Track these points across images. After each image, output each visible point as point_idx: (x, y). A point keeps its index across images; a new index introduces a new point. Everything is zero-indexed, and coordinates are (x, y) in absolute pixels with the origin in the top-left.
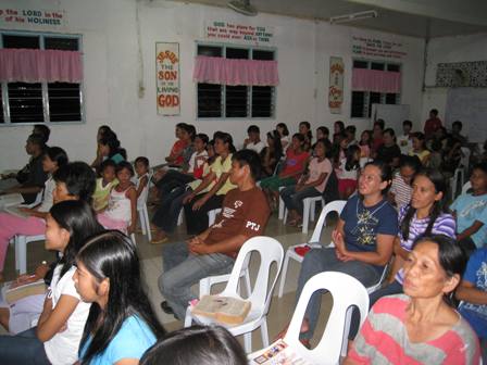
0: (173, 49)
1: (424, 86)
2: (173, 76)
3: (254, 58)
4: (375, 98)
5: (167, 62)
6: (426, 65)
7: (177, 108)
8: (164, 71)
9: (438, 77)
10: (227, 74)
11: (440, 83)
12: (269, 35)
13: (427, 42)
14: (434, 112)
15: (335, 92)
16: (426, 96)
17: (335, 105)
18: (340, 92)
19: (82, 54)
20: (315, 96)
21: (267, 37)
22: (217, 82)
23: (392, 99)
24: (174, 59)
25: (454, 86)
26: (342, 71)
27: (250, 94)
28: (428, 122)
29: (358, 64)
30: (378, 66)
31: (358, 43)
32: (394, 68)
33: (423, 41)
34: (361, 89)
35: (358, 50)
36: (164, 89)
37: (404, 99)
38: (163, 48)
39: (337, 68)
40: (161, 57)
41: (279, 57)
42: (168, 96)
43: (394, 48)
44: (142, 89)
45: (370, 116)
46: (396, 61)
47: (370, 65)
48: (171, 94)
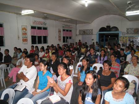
0: (25, 27)
1: (76, 35)
2: (26, 34)
3: (43, 29)
4: (67, 38)
5: (24, 30)
6: (76, 30)
7: (27, 42)
8: (24, 32)
9: (79, 33)
10: (37, 33)
11: (80, 34)
12: (46, 24)
13: (76, 25)
14: (80, 40)
15: (60, 37)
16: (77, 37)
17: (60, 40)
18: (61, 37)
19: (4, 28)
20: (56, 38)
21: (45, 24)
22: (36, 35)
23: (70, 38)
24: (26, 30)
25: (83, 35)
26: (61, 32)
27: (42, 38)
28: (79, 43)
29: (64, 30)
30: (67, 31)
31: (63, 25)
32: (70, 31)
33: (75, 25)
34: (65, 36)
35: (63, 27)
36: (24, 37)
37: (73, 38)
38: (23, 27)
39: (60, 31)
40: (23, 29)
41: (48, 29)
42: (25, 39)
43: (70, 27)
44: (19, 37)
45: (67, 42)
46: (71, 29)
47: (66, 30)
48: (26, 38)
